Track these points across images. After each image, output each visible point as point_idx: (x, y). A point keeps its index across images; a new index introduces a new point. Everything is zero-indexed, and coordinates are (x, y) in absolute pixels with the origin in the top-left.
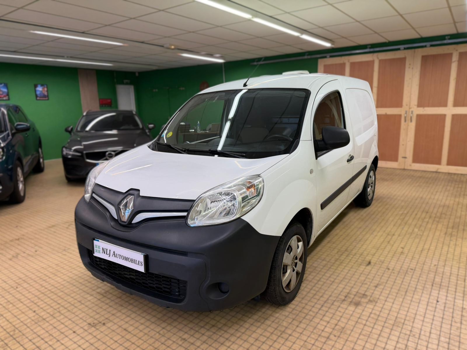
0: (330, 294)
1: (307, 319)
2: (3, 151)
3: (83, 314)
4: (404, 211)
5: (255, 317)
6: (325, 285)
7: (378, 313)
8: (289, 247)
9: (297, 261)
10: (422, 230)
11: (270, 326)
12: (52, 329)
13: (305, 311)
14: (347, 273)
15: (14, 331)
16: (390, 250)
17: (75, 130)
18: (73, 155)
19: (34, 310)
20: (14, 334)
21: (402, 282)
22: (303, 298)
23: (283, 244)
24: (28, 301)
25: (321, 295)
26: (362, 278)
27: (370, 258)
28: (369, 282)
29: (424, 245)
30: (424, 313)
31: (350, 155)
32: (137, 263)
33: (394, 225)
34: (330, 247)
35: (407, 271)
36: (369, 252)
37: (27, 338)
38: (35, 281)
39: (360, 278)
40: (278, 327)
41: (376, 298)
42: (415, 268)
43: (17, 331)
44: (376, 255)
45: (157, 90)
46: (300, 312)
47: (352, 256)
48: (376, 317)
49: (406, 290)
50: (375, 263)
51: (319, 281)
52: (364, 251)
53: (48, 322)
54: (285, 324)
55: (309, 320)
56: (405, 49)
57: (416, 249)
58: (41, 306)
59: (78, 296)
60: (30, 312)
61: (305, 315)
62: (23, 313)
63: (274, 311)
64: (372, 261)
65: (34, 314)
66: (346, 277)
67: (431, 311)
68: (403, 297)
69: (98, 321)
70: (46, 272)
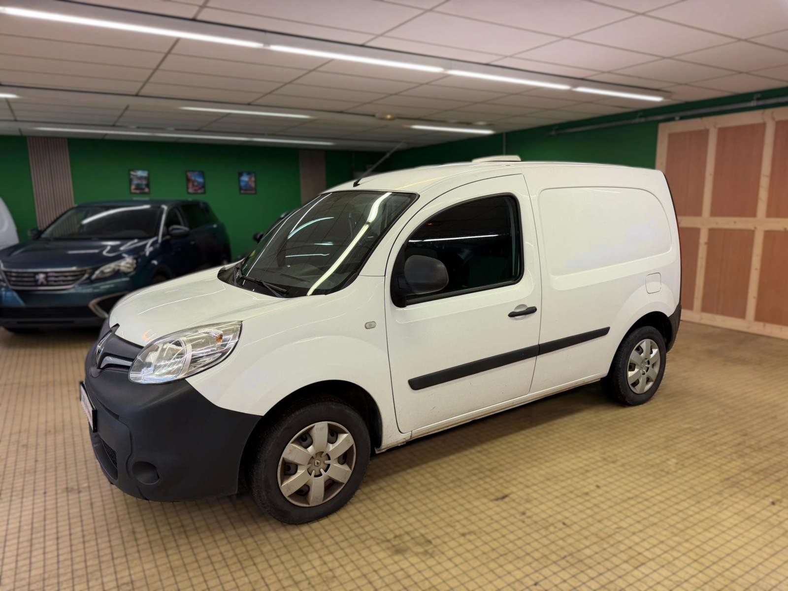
1: (302, 551)
2: (137, 262)
8: (304, 436)
9: (332, 462)
13: (315, 540)
22: (333, 523)
25: (364, 524)
27: (515, 490)
28: (463, 525)
31: (522, 306)
35: (552, 525)
40: (252, 550)
46: (307, 539)
47: (488, 480)
50: (513, 500)
54: (267, 549)
55: (304, 553)
61: (307, 545)
64: (512, 495)
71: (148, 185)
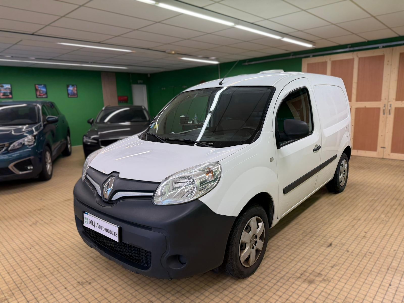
0: (287, 271)
1: (261, 292)
2: (35, 138)
3: (76, 274)
4: (375, 198)
5: (216, 287)
6: (285, 262)
7: (329, 292)
8: (248, 226)
9: (257, 239)
10: (388, 217)
11: (227, 296)
12: (49, 284)
13: (262, 285)
14: (308, 253)
15: (21, 283)
16: (353, 234)
17: (95, 122)
18: (91, 142)
19: (39, 267)
20: (20, 286)
21: (359, 264)
22: (262, 273)
23: (241, 224)
24: (37, 260)
25: (279, 271)
26: (321, 259)
27: (332, 240)
28: (326, 262)
29: (388, 230)
30: (374, 296)
31: (317, 145)
32: (114, 234)
33: (362, 211)
34: (296, 228)
35: (366, 254)
36: (333, 234)
37: (29, 290)
38: (45, 244)
39: (319, 258)
40: (233, 297)
41: (330, 278)
42: (375, 252)
43: (23, 284)
44: (338, 237)
45: (164, 89)
46: (257, 285)
47: (315, 237)
48: (326, 295)
49: (361, 272)
50: (336, 245)
51: (280, 258)
52: (328, 233)
53: (47, 278)
54: (241, 295)
55: (263, 293)
56: (383, 47)
57: (379, 234)
58: (45, 265)
59: (75, 259)
60: (36, 269)
61: (260, 288)
62: (31, 269)
63: (233, 283)
64: (333, 243)
65: (39, 271)
66: (306, 256)
67: (382, 293)
68: (356, 279)
69: (86, 281)
70: (55, 238)
71: (11, 93)
